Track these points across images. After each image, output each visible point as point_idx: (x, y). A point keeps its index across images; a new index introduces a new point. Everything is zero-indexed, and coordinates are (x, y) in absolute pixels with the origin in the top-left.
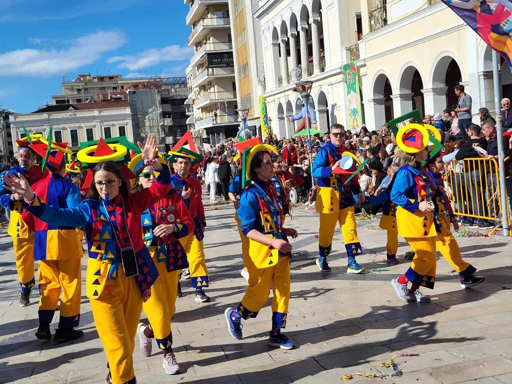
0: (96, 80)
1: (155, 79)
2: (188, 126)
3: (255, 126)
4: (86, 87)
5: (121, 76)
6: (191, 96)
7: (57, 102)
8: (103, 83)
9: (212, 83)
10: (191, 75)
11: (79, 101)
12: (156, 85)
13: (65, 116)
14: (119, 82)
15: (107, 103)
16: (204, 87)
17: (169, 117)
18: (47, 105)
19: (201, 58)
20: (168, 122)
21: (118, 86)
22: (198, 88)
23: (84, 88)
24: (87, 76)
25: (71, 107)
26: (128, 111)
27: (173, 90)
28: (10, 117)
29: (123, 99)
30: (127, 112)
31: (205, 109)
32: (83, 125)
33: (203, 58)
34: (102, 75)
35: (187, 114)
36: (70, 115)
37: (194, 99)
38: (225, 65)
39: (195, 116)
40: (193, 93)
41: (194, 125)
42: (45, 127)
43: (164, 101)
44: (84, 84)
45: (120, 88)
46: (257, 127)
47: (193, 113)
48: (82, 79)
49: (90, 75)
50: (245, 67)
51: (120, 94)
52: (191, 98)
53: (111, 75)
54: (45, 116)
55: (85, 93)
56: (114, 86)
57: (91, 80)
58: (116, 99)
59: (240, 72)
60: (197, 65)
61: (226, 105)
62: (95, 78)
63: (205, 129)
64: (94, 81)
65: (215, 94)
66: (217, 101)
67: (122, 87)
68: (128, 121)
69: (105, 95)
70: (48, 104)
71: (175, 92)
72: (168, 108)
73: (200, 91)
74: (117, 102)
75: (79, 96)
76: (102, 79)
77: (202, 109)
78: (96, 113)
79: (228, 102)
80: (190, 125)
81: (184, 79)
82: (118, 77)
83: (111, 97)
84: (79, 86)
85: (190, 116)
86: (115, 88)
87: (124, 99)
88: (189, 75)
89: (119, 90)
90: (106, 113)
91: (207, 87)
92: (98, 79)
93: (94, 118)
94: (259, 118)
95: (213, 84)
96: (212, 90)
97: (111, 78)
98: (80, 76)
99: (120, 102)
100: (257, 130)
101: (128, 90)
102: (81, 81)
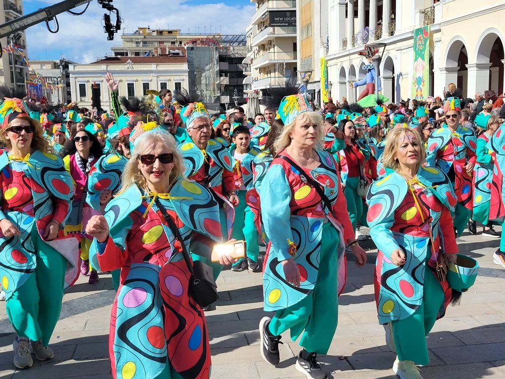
0: (155, 34)
1: (214, 35)
2: (245, 87)
3: (314, 90)
4: (145, 40)
5: (180, 30)
6: (250, 55)
7: (116, 54)
8: (162, 37)
9: (272, 42)
10: (251, 33)
11: (137, 54)
12: (213, 42)
13: (122, 69)
14: (178, 37)
15: (165, 57)
16: (263, 47)
17: (226, 76)
18: (105, 57)
19: (263, 15)
20: (225, 81)
21: (177, 41)
22: (257, 48)
23: (143, 41)
24: (146, 28)
25: (129, 60)
26: (185, 67)
27: (231, 48)
28: (69, 66)
29: (181, 54)
30: (184, 69)
31: (263, 70)
32: (140, 79)
33: (264, 16)
34: (161, 29)
35: (244, 73)
36: (128, 68)
37: (252, 59)
38: (287, 24)
39: (252, 76)
40: (252, 52)
41: (251, 85)
43: (222, 59)
44: (143, 37)
45: (178, 43)
46: (316, 91)
47: (250, 73)
48: (141, 32)
49: (149, 29)
50: (308, 27)
51: (178, 49)
52: (249, 57)
53: (171, 29)
54: (103, 67)
55: (143, 46)
56: (173, 40)
57: (150, 33)
58: (174, 54)
59: (302, 32)
60: (258, 23)
61: (285, 66)
62: (154, 31)
63: (261, 90)
64: (153, 35)
65: (277, 55)
66: (275, 62)
67: (181, 43)
68: (184, 77)
69: (163, 50)
70: (107, 55)
71: (235, 51)
72: (226, 66)
73: (259, 51)
74: (175, 57)
75: (137, 49)
76: (160, 33)
77: (260, 70)
78: (153, 67)
79: (287, 64)
80: (247, 85)
81: (243, 37)
82: (177, 31)
83: (169, 52)
84: (138, 39)
85: (247, 76)
86: (173, 43)
87: (182, 55)
88: (249, 33)
89: (177, 45)
90: (163, 67)
91: (266, 47)
92: (157, 32)
93: (152, 72)
94: (319, 82)
95: (273, 44)
96: (272, 50)
97: (170, 32)
98: (139, 28)
99: (178, 57)
100: (316, 94)
101: (187, 46)
102: (140, 34)
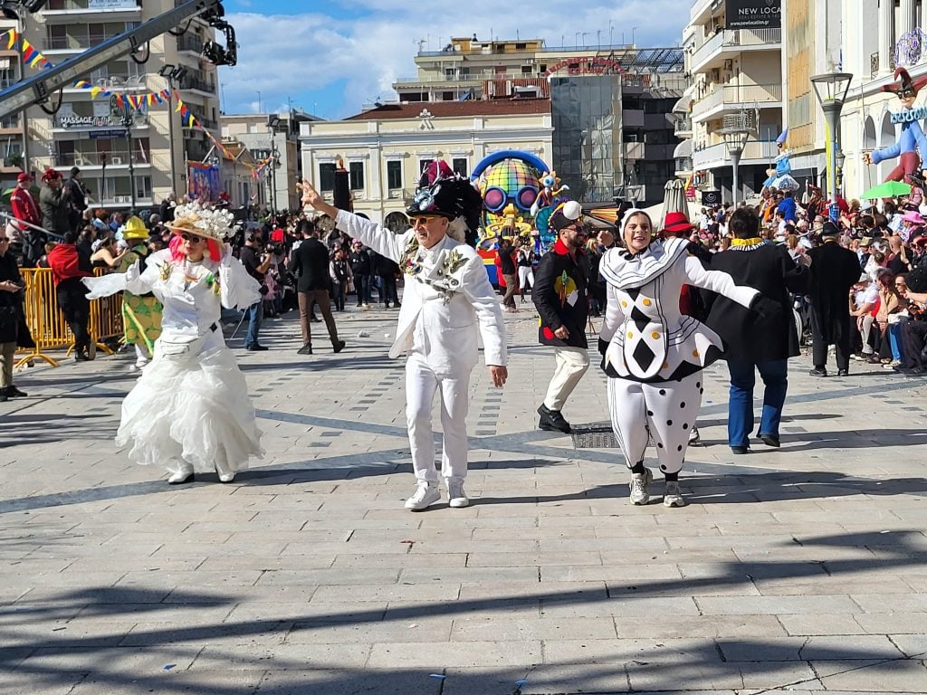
0: (487, 51)
1: (613, 51)
2: (677, 163)
3: (815, 170)
4: (466, 65)
5: (542, 41)
6: (690, 92)
7: (403, 97)
8: (503, 56)
9: (734, 62)
10: (693, 44)
11: (448, 96)
12: (610, 63)
13: (411, 130)
14: (537, 56)
15: (505, 102)
16: (717, 73)
17: (641, 140)
18: (377, 104)
19: (713, 5)
20: (637, 150)
21: (535, 66)
22: (704, 75)
23: (461, 68)
24: (470, 40)
25: (425, 110)
26: (545, 122)
27: (654, 78)
28: (301, 126)
29: (539, 95)
30: (543, 126)
31: (714, 124)
32: (448, 151)
33: (716, 6)
34: (502, 39)
35: (676, 134)
36: (423, 127)
37: (693, 101)
38: (766, 23)
39: (694, 139)
40: (693, 86)
41: (691, 160)
42: (370, 151)
43: (630, 102)
44: (462, 58)
45: (539, 70)
46: (819, 172)
47: (689, 132)
48: (458, 48)
49: (475, 40)
50: (802, 27)
51: (535, 83)
52: (689, 97)
53: (522, 39)
54: (370, 127)
55: (462, 79)
56: (526, 64)
57: (478, 49)
58: (522, 94)
59: (792, 41)
60: (705, 21)
61: (758, 117)
62: (486, 45)
63: (711, 170)
64: (484, 52)
65: (743, 93)
66: (739, 107)
67: (543, 68)
68: (544, 145)
69: (500, 85)
70: (379, 101)
71: (661, 83)
72: (638, 118)
73: (707, 84)
74: (524, 102)
75: (449, 86)
76: (499, 48)
77: (708, 125)
78: (475, 124)
79: (762, 111)
80: (682, 160)
81: (678, 53)
82: (536, 44)
83: (512, 89)
84: (451, 63)
85: (683, 139)
86: (527, 69)
87: (541, 96)
88: (689, 44)
89: (535, 73)
90: (496, 124)
91: (723, 74)
92: (493, 48)
93: (472, 134)
94: (824, 150)
95: (735, 66)
96: (733, 81)
97: (521, 46)
98: (454, 40)
99: (531, 102)
100: (819, 178)
101: (552, 76)
102: (454, 53)
